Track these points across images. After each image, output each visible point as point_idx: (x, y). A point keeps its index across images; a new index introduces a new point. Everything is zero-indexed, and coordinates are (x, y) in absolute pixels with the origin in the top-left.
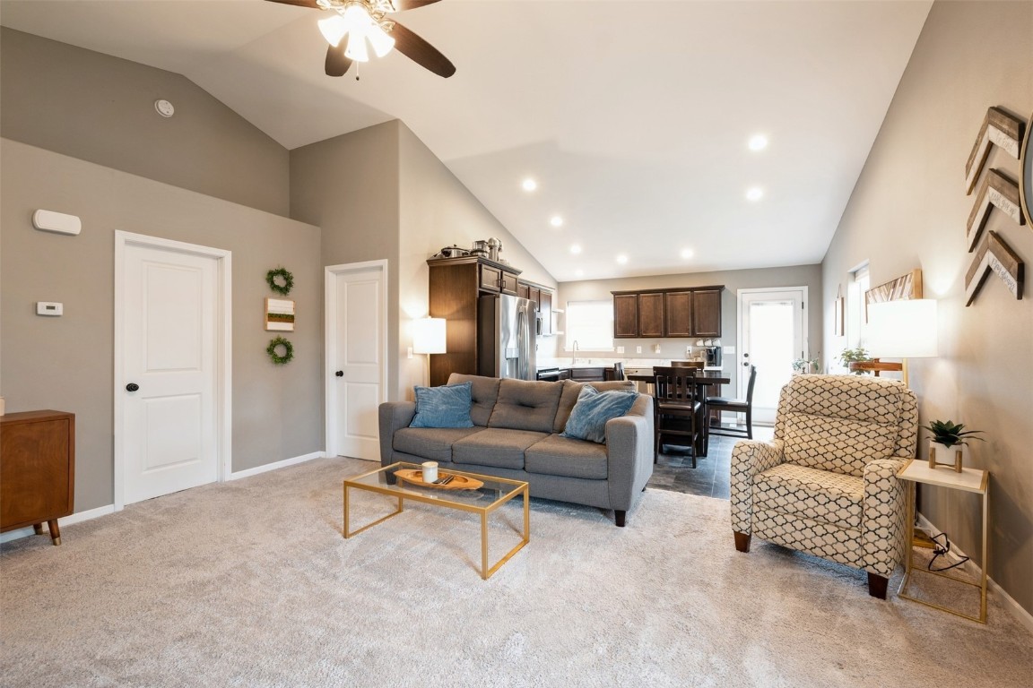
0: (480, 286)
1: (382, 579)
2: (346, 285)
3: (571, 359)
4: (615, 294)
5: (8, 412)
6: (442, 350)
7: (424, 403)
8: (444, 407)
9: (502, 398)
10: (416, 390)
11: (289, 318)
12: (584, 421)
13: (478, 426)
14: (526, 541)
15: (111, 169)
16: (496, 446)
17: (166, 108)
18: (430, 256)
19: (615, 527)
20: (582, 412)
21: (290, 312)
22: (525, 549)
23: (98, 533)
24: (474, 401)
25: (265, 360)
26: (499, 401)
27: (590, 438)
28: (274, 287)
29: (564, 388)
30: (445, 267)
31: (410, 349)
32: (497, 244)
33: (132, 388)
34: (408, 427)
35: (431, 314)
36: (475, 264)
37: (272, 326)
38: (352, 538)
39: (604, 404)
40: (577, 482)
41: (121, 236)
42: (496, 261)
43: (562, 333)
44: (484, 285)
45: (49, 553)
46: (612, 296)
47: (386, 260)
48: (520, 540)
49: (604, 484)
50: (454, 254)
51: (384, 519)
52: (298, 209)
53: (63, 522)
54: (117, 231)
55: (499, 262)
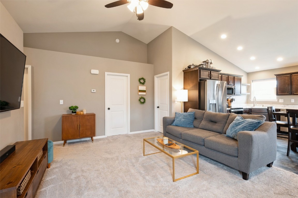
0: (200, 77)
1: (144, 171)
2: (160, 80)
3: (253, 104)
4: (277, 76)
5: (87, 113)
6: (187, 100)
7: (177, 118)
8: (183, 120)
9: (205, 118)
10: (176, 113)
11: (144, 91)
12: (233, 130)
13: (195, 127)
14: (198, 173)
15: (104, 58)
16: (194, 136)
17: (118, 41)
18: (184, 69)
19: (242, 179)
20: (233, 127)
21: (145, 89)
22: (196, 176)
23: (100, 141)
24: (195, 118)
25: (138, 103)
26: (203, 119)
27: (235, 138)
28: (141, 83)
29: (230, 116)
30: (188, 72)
31: (176, 100)
32: (210, 61)
33: (109, 109)
34: (171, 125)
35: (184, 89)
36: (197, 70)
37: (140, 93)
38: (145, 156)
39: (243, 124)
40: (224, 155)
41: (106, 73)
42: (209, 68)
43: (249, 94)
44: (202, 77)
45: (91, 144)
46: (276, 76)
47: (169, 72)
48: (196, 172)
49: (236, 159)
50: (192, 67)
51: (157, 153)
52: (149, 61)
53: (94, 138)
54: (105, 72)
55: (211, 68)
